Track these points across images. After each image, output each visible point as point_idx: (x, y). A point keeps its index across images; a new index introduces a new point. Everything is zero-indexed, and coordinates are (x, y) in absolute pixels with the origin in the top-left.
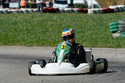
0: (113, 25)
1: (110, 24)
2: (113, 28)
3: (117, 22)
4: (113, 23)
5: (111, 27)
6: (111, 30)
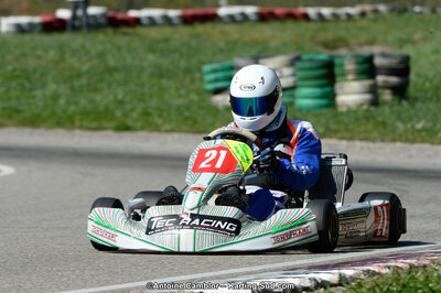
0: (215, 71)
1: (207, 68)
2: (217, 80)
3: (228, 63)
4: (215, 66)
5: (212, 77)
6: (210, 87)
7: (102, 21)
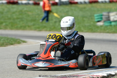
1: (95, 15)
5: (97, 17)
7: (68, 3)
